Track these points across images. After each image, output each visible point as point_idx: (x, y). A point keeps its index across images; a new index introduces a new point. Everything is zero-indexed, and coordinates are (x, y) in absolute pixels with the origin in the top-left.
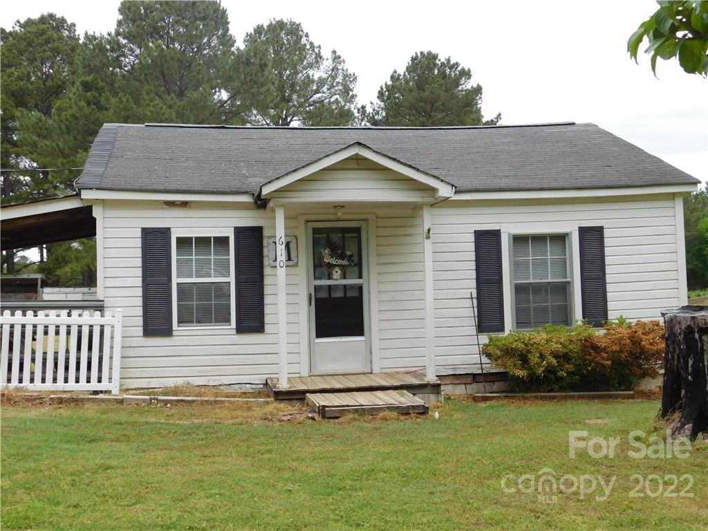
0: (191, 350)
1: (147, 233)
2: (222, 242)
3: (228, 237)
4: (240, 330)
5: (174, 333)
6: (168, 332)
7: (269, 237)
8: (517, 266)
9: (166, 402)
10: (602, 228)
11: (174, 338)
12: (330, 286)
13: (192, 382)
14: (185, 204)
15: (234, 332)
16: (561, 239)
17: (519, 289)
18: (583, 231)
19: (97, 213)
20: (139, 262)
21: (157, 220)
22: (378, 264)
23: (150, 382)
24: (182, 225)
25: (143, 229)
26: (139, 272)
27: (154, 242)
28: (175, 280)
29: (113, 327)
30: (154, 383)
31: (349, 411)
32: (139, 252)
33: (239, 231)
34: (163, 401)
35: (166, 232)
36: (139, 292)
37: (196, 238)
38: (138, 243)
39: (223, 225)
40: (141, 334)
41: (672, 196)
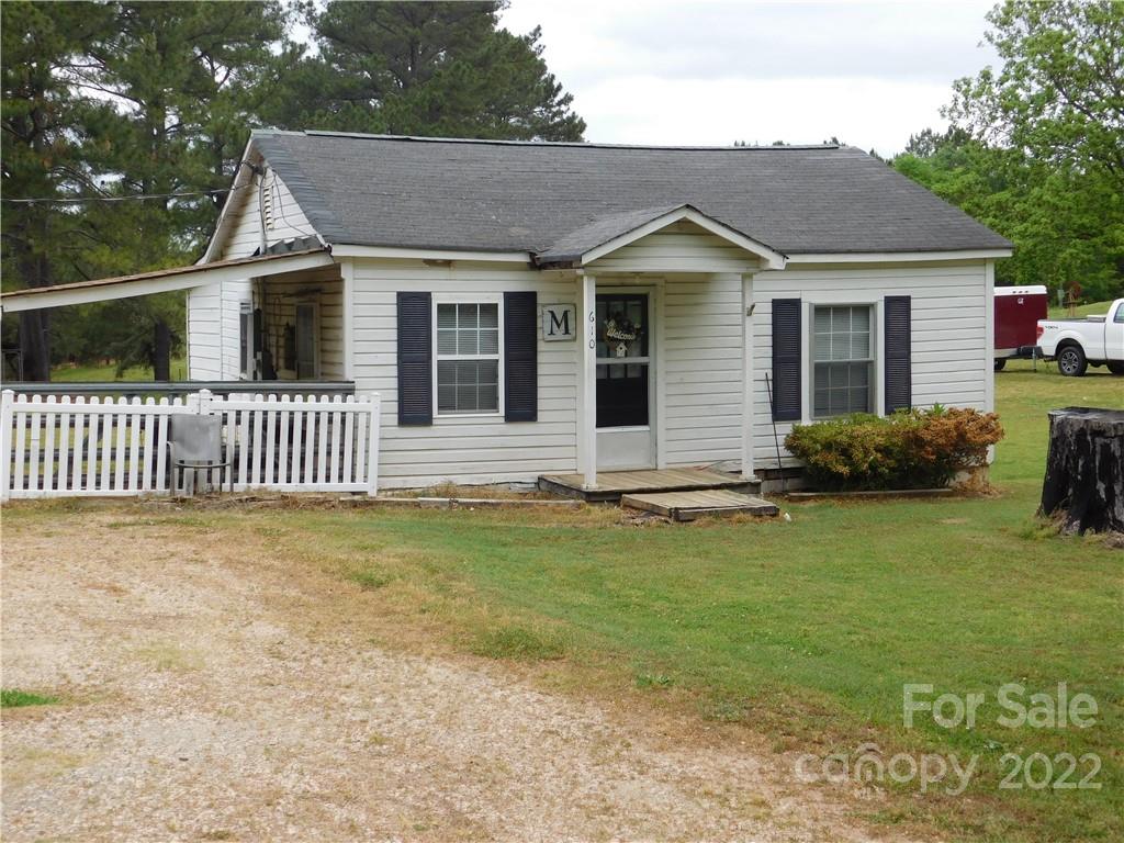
0: (453, 443)
1: (403, 298)
2: (489, 310)
3: (497, 305)
4: (510, 417)
5: (434, 422)
6: (427, 421)
7: (544, 305)
8: (817, 341)
9: (468, 505)
10: (909, 298)
11: (433, 428)
12: (608, 366)
13: (455, 482)
14: (448, 263)
15: (503, 420)
16: (864, 310)
17: (820, 370)
18: (890, 302)
19: (347, 273)
20: (394, 336)
21: (415, 283)
22: (667, 339)
23: (405, 481)
24: (446, 290)
25: (400, 295)
26: (394, 347)
27: (412, 309)
28: (436, 357)
29: (369, 413)
30: (411, 482)
31: (703, 514)
32: (394, 323)
33: (510, 297)
34: (464, 503)
35: (426, 297)
36: (394, 371)
37: (460, 305)
38: (393, 310)
39: (489, 290)
40: (396, 423)
41: (984, 262)
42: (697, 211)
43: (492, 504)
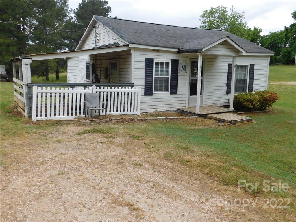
0: (158, 100)
1: (147, 60)
2: (167, 64)
3: (169, 63)
4: (171, 93)
5: (153, 94)
6: (151, 94)
7: (180, 63)
10: (254, 64)
11: (153, 96)
12: (193, 80)
13: (158, 110)
14: (158, 51)
15: (169, 94)
16: (245, 67)
17: (237, 81)
18: (251, 65)
19: (133, 52)
20: (144, 70)
21: (150, 56)
22: (207, 73)
24: (158, 58)
25: (146, 59)
26: (144, 74)
27: (149, 63)
28: (154, 77)
29: (138, 92)
30: (147, 111)
32: (144, 67)
33: (172, 60)
35: (152, 60)
36: (144, 80)
37: (160, 62)
38: (144, 63)
39: (167, 59)
40: (144, 95)
41: (268, 56)
42: (230, 38)
43: (176, 118)
